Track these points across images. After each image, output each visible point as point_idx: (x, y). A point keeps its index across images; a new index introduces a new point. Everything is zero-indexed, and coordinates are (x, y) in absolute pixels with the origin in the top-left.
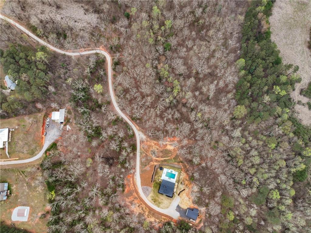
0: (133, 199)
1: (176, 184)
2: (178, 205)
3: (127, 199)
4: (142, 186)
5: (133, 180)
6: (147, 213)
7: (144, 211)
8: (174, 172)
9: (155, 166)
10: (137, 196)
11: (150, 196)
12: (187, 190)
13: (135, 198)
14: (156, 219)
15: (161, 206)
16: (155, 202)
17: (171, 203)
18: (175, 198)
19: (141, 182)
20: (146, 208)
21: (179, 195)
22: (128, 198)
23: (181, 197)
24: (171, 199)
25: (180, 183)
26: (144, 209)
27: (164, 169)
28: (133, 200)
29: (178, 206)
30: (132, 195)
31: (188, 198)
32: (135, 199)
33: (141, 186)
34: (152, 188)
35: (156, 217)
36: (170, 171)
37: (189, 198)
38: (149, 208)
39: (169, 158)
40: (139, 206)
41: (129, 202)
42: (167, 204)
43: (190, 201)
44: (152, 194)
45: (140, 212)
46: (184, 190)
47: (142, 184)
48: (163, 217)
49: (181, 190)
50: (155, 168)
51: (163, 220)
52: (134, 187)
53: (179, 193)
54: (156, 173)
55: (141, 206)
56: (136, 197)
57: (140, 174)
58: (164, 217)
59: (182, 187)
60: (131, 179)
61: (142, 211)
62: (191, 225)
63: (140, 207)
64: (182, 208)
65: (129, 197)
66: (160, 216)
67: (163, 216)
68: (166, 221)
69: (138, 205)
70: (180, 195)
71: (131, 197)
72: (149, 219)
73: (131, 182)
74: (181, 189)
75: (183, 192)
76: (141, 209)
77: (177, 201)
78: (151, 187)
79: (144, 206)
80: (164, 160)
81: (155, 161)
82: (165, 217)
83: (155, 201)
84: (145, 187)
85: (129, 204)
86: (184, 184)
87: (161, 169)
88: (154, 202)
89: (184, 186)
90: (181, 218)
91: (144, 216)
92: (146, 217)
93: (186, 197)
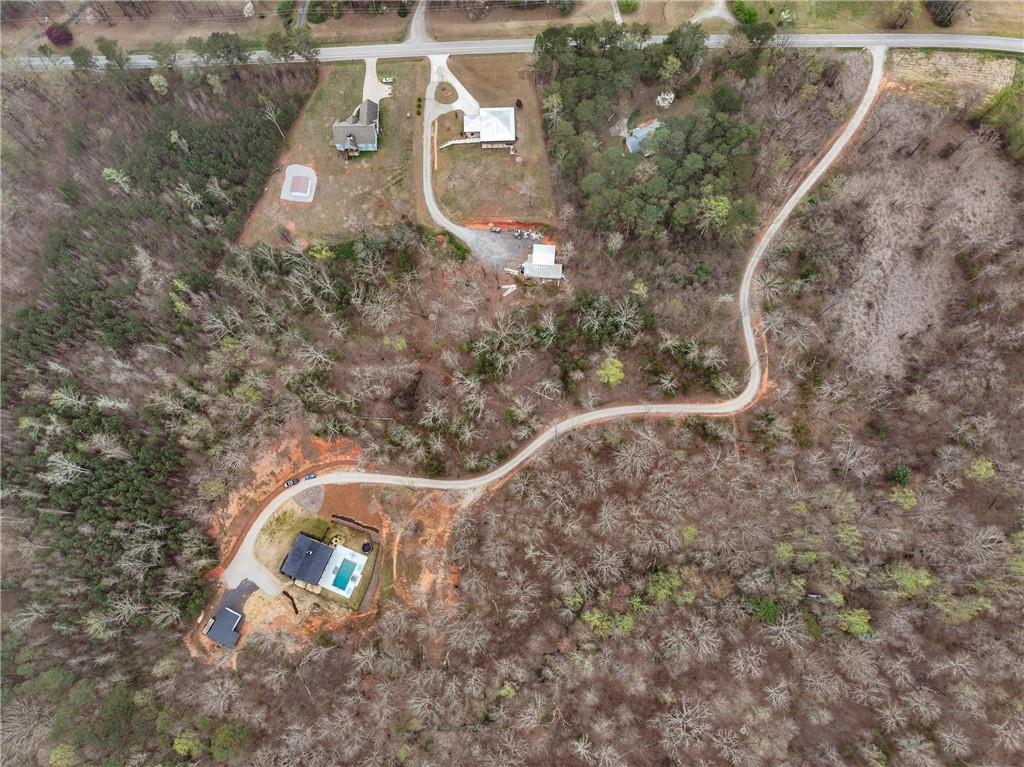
0: (294, 458)
1: (317, 590)
2: (258, 588)
3: (296, 443)
4: (326, 486)
5: (346, 463)
6: (251, 495)
7: (259, 486)
8: (351, 585)
9: (377, 531)
10: (300, 470)
11: (296, 507)
12: (295, 620)
13: (296, 466)
14: (231, 520)
15: (262, 536)
16: (278, 519)
17: (267, 566)
18: (279, 582)
19: (336, 486)
20: (265, 493)
21: (285, 593)
22: (297, 446)
23: (277, 598)
24: (278, 570)
25: (317, 600)
26: (264, 488)
27: (366, 558)
28: (290, 460)
29: (254, 588)
30: (305, 458)
31: (271, 620)
32: (295, 464)
33: (326, 483)
34: (316, 517)
35: (238, 520)
36: (357, 573)
37: (270, 623)
38: (264, 501)
39: (395, 576)
40: (272, 473)
41: (287, 447)
42: (267, 555)
43: (262, 626)
44: (299, 512)
45: (258, 476)
46: (297, 612)
47: (331, 489)
48: (235, 539)
49: (296, 601)
50: (372, 529)
51: (226, 539)
52: (327, 465)
53: (291, 593)
54: (357, 530)
55: (274, 479)
56: (298, 468)
57: (359, 484)
58: (232, 544)
59: (306, 606)
60: (348, 458)
61: (260, 482)
62: (199, 620)
63: (271, 477)
64: (246, 599)
65: (300, 449)
66: (239, 531)
67: (238, 540)
68: (223, 546)
69: (277, 471)
70: (284, 597)
71: (301, 455)
72: (236, 500)
73: (340, 458)
74: (302, 602)
75: (291, 608)
76: (266, 479)
77: (270, 584)
78: (319, 513)
79: (272, 488)
80: (392, 560)
81: (391, 532)
82: (234, 547)
83: (280, 520)
84: (322, 495)
85: (282, 447)
86: (312, 614)
87: (366, 549)
88: (276, 516)
89: (308, 612)
90: (221, 591)
91: (245, 487)
92: (242, 493)
93: (276, 616)
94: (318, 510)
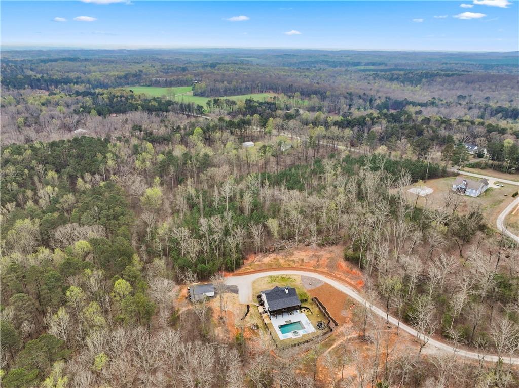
0: (321, 262)
1: (267, 321)
2: (238, 293)
4: (326, 283)
5: (350, 284)
6: (282, 261)
7: (288, 260)
8: (290, 335)
9: (336, 325)
10: (319, 269)
11: (299, 280)
12: (237, 322)
13: (318, 266)
14: (260, 263)
17: (253, 289)
18: (251, 299)
19: (333, 287)
20: (289, 265)
21: (248, 306)
22: (328, 259)
23: (241, 305)
25: (260, 325)
26: (291, 263)
28: (318, 261)
29: (236, 292)
30: (327, 266)
34: (305, 291)
35: (263, 265)
36: (301, 333)
38: (284, 268)
40: (302, 260)
41: (323, 255)
42: (260, 286)
44: (298, 283)
46: (243, 319)
47: (328, 286)
48: (252, 270)
49: (249, 314)
50: (334, 322)
51: (249, 267)
53: (251, 308)
54: (324, 312)
55: (301, 263)
56: (318, 268)
57: (347, 295)
58: (248, 271)
59: (251, 321)
60: (353, 282)
61: (292, 259)
63: (300, 261)
65: (328, 261)
67: (253, 271)
68: (243, 268)
71: (326, 263)
73: (347, 279)
74: (251, 317)
76: (296, 260)
77: (245, 295)
78: (309, 291)
80: (332, 345)
81: (346, 332)
84: (319, 285)
85: (319, 254)
86: (250, 328)
88: (284, 276)
89: (248, 325)
91: (282, 256)
92: (278, 257)
93: (231, 310)
94: (310, 289)
